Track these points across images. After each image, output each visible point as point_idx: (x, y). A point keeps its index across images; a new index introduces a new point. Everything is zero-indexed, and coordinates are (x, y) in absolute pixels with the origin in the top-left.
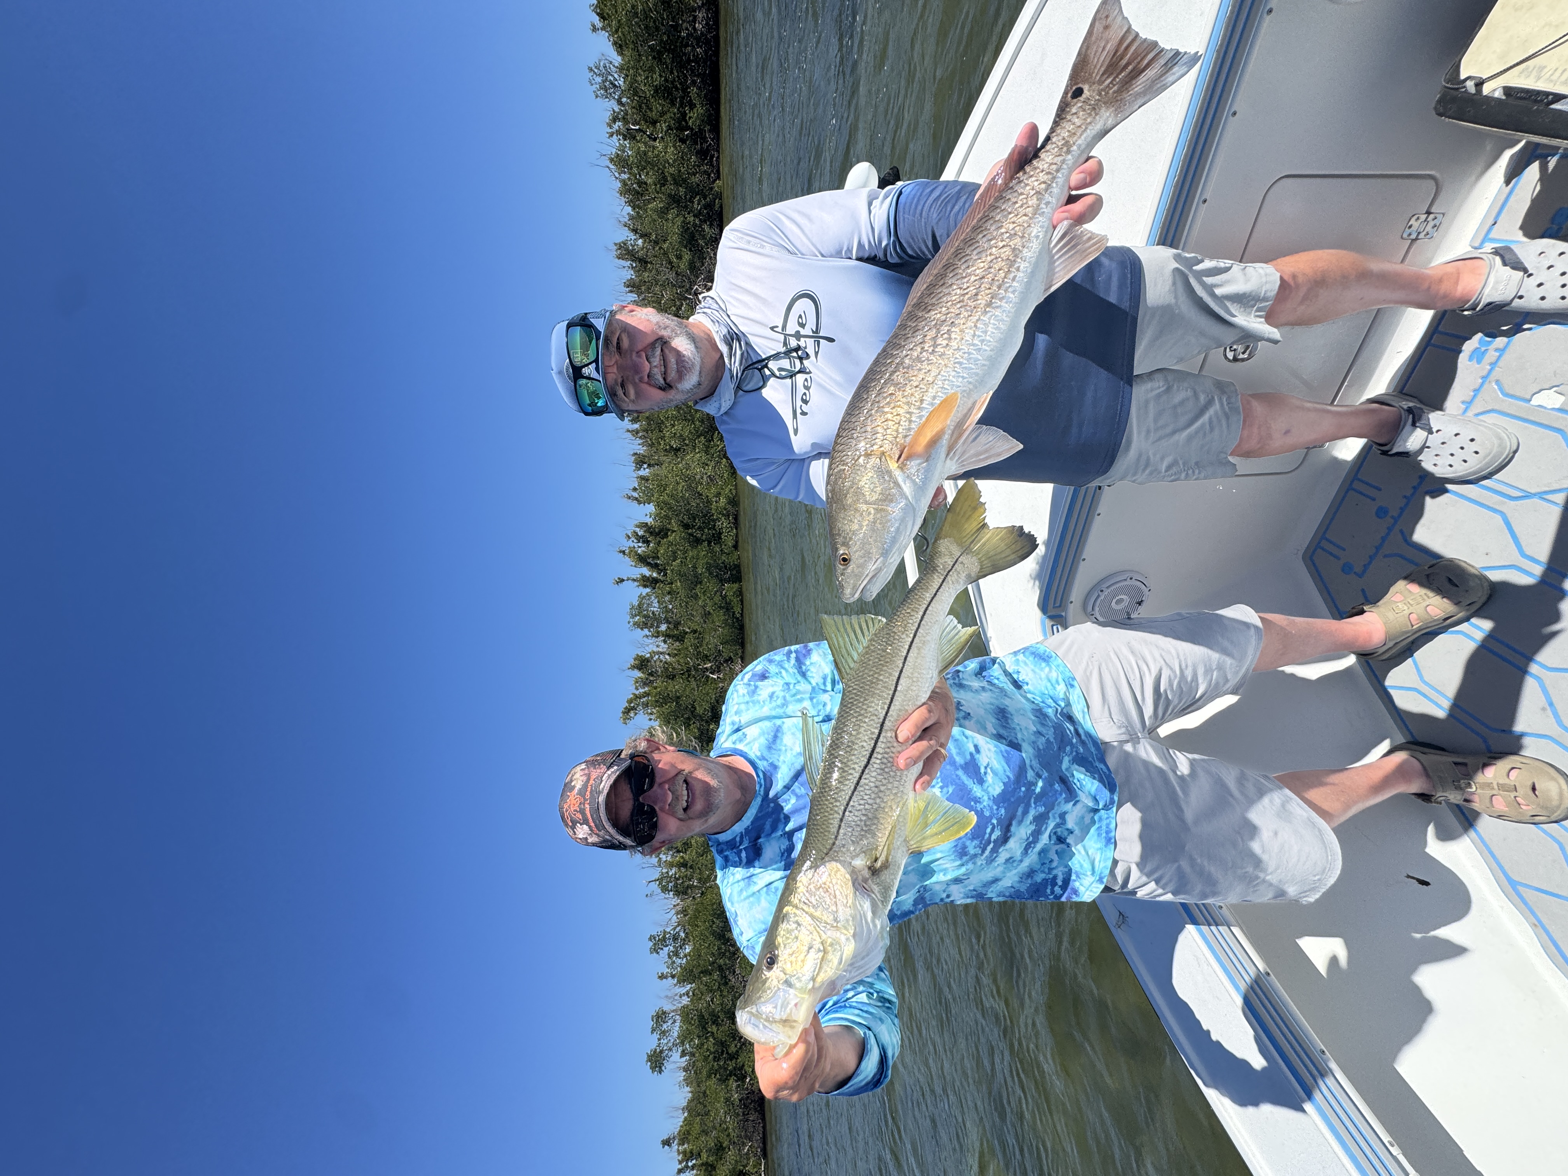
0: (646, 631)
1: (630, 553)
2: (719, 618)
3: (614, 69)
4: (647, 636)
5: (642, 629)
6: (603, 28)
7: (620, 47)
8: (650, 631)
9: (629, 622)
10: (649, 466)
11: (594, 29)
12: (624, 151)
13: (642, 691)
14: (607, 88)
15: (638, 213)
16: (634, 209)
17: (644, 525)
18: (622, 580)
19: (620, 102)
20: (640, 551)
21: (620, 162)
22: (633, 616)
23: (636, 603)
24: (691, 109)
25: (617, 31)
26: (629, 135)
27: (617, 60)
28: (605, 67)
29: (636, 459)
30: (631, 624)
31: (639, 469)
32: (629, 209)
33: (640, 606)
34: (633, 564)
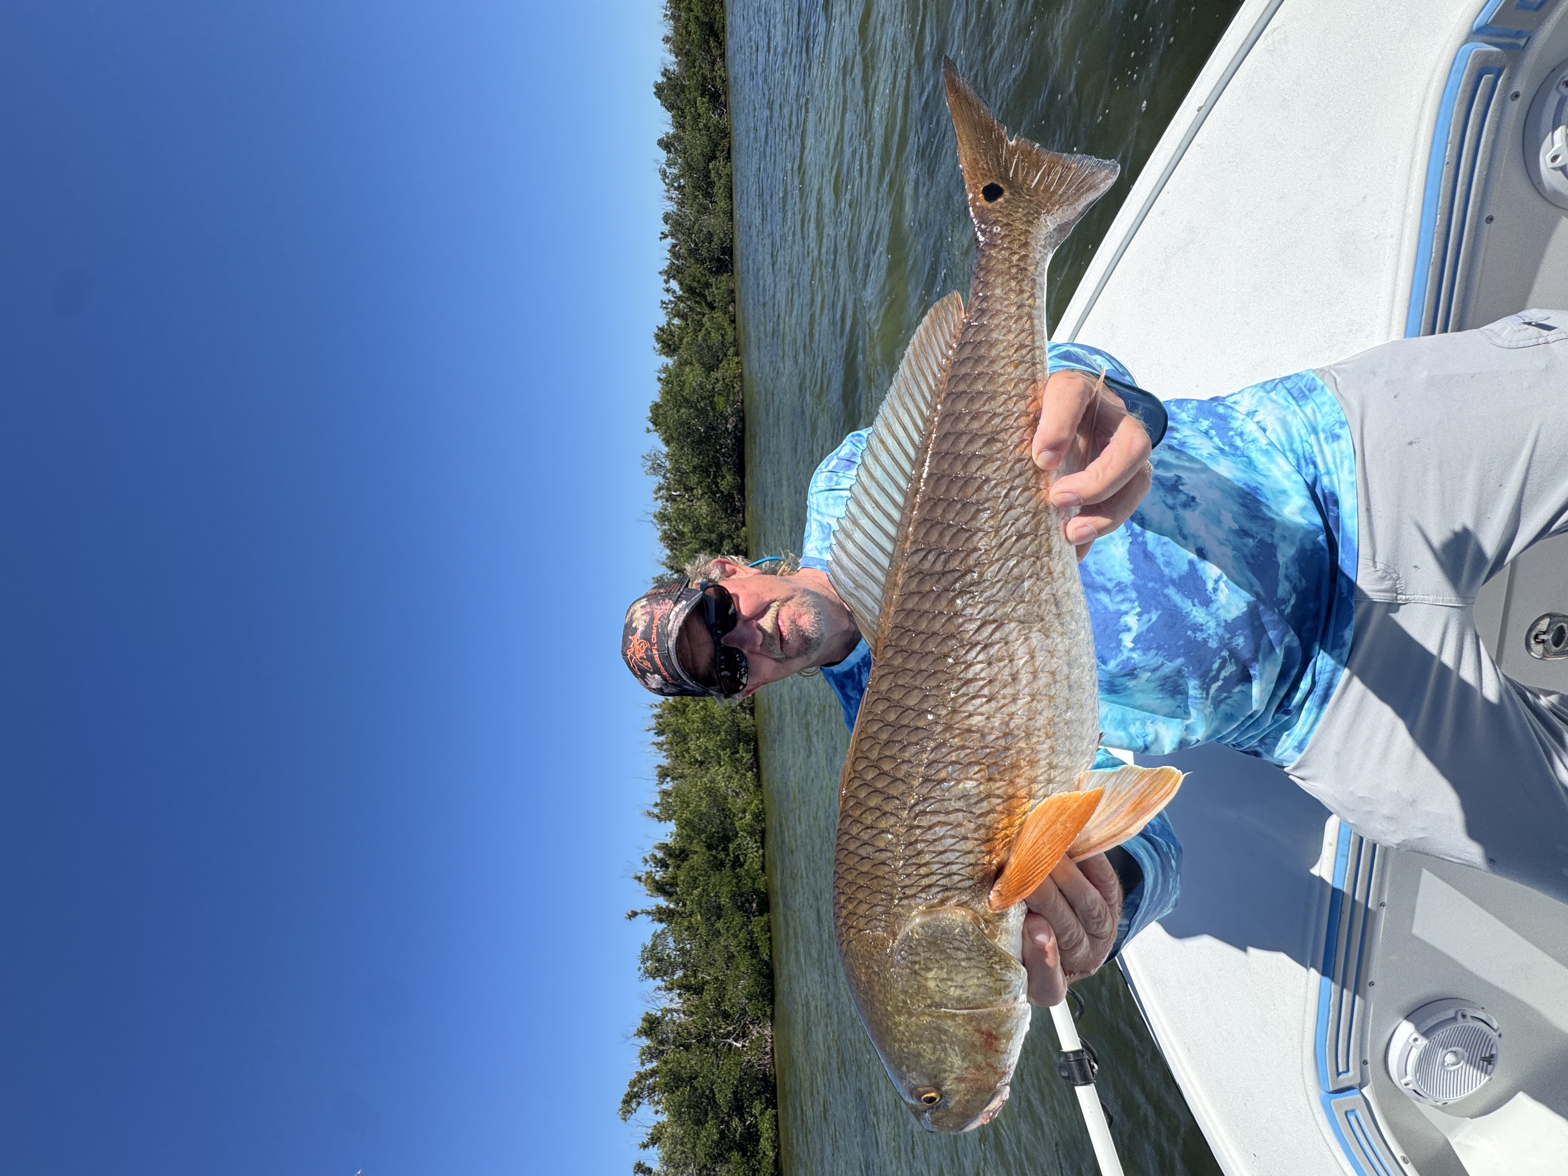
0: (659, 982)
1: (646, 880)
2: (744, 963)
3: (661, 456)
4: (660, 989)
5: (654, 979)
6: (656, 431)
7: (667, 443)
8: (663, 980)
9: (639, 969)
10: (673, 779)
11: (648, 431)
12: (666, 510)
13: (649, 1066)
14: (656, 468)
15: (675, 554)
16: (671, 550)
17: (664, 847)
18: (635, 914)
19: (664, 477)
20: (657, 878)
21: (663, 517)
22: (644, 962)
23: (649, 944)
24: (723, 479)
25: (666, 432)
26: (671, 499)
27: (665, 449)
28: (655, 455)
29: (660, 772)
30: (642, 971)
31: (662, 783)
32: (668, 552)
33: (654, 946)
34: (649, 893)
